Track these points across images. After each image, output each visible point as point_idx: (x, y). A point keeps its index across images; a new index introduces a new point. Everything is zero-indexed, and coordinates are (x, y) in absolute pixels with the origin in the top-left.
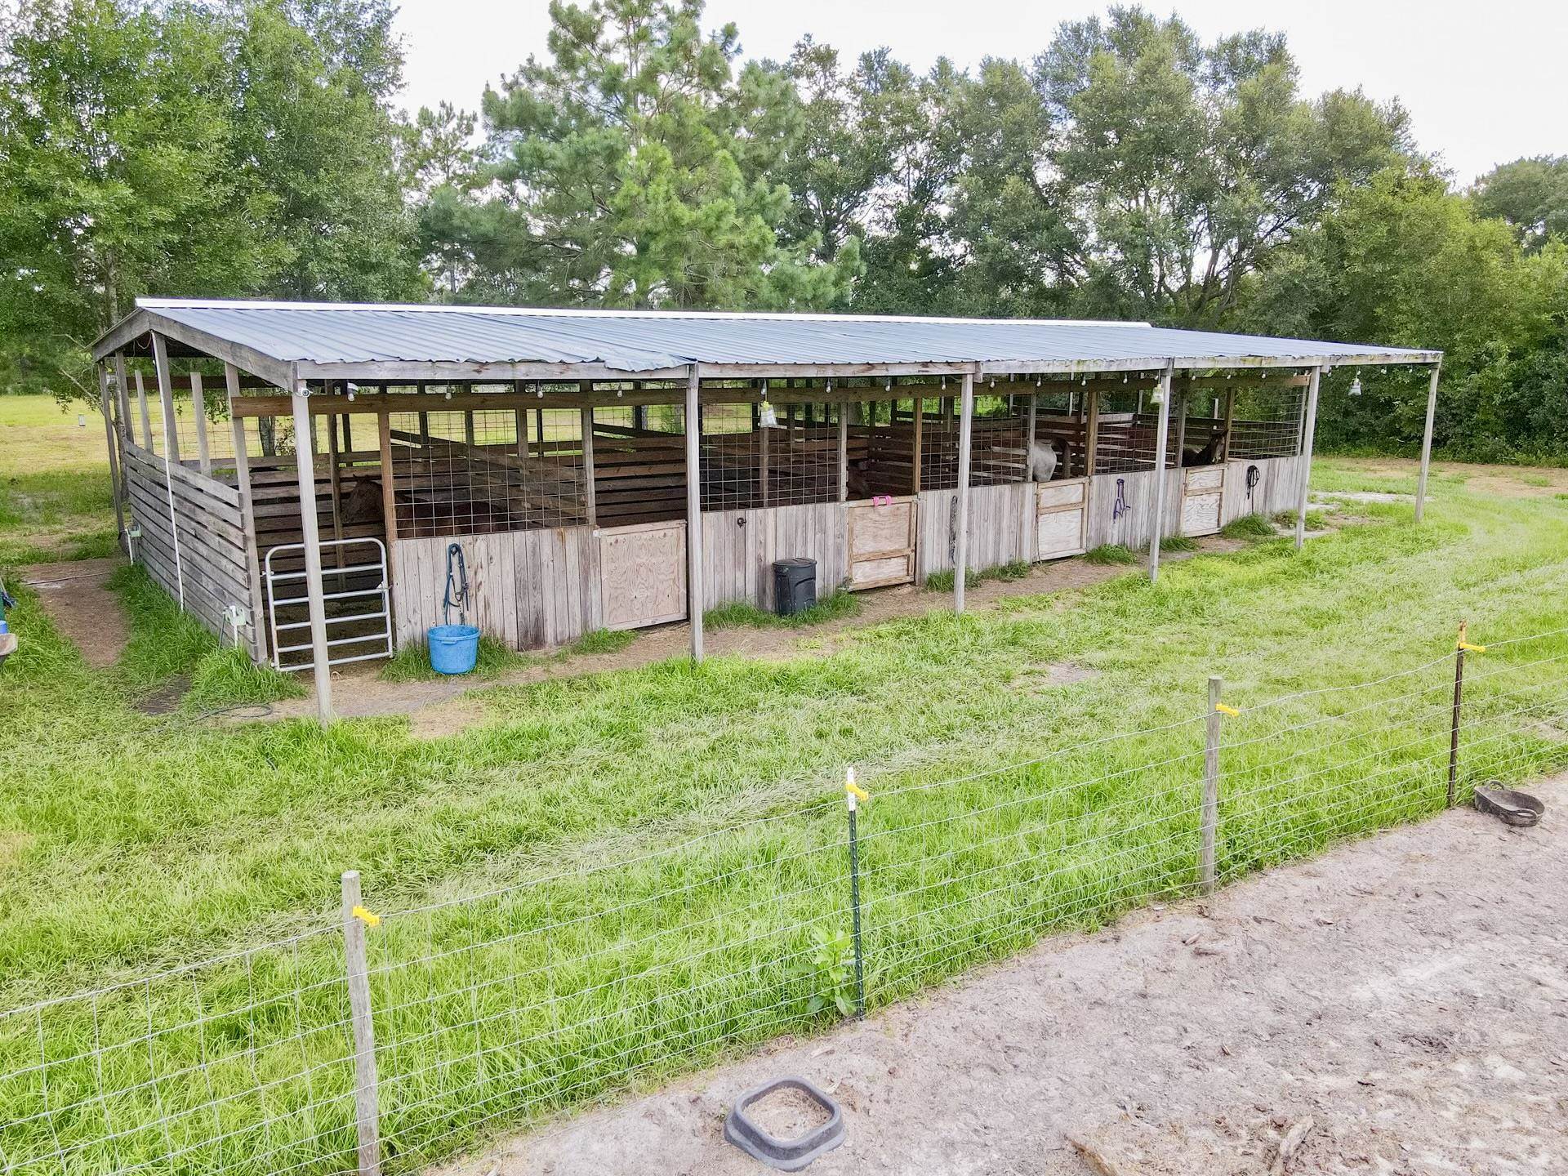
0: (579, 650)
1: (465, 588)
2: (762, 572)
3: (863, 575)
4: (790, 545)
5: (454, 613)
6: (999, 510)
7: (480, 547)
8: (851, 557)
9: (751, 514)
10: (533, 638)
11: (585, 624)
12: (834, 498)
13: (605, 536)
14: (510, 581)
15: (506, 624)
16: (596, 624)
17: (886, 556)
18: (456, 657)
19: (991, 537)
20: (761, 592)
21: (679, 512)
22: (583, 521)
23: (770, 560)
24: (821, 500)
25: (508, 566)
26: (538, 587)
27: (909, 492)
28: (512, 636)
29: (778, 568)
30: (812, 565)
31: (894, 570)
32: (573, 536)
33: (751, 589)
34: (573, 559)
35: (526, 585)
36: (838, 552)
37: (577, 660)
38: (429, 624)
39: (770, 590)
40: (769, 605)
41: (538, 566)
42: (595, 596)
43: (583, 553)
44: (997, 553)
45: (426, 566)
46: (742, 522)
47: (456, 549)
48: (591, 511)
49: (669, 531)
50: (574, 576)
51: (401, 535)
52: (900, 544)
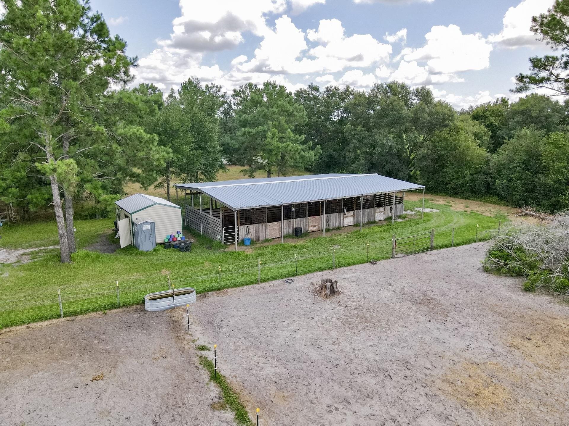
0: (265, 242)
1: (249, 233)
2: (293, 229)
3: (310, 229)
4: (298, 225)
5: (247, 236)
6: (336, 217)
7: (251, 226)
8: (308, 226)
9: (291, 220)
10: (258, 240)
11: (265, 238)
12: (305, 217)
13: (269, 224)
14: (255, 231)
15: (254, 237)
16: (267, 238)
17: (315, 226)
18: (248, 243)
19: (334, 222)
20: (293, 232)
21: (280, 220)
22: (265, 222)
23: (294, 227)
24: (303, 217)
25: (255, 229)
26: (259, 232)
27: (319, 215)
28: (255, 240)
29: (296, 229)
30: (301, 228)
31: (316, 228)
32: (264, 225)
33: (291, 232)
34: (264, 228)
35: (257, 232)
36: (306, 225)
37: (265, 243)
38: (244, 238)
39: (294, 232)
40: (294, 235)
41: (259, 229)
42: (267, 234)
43: (265, 227)
44: (336, 225)
45: (243, 229)
46: (290, 221)
47: (247, 227)
48: (267, 221)
49: (278, 223)
50: (264, 230)
51: (240, 225)
52: (317, 224)
